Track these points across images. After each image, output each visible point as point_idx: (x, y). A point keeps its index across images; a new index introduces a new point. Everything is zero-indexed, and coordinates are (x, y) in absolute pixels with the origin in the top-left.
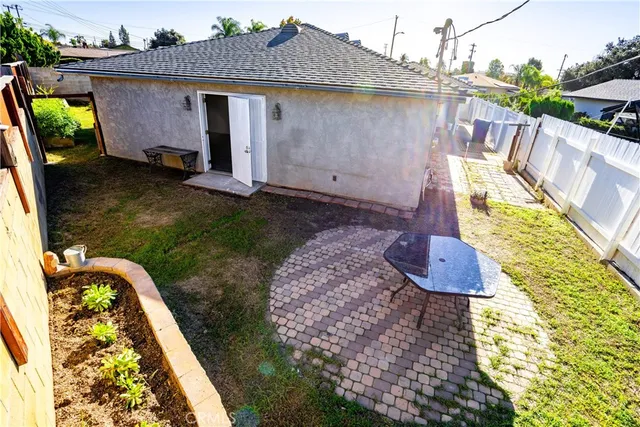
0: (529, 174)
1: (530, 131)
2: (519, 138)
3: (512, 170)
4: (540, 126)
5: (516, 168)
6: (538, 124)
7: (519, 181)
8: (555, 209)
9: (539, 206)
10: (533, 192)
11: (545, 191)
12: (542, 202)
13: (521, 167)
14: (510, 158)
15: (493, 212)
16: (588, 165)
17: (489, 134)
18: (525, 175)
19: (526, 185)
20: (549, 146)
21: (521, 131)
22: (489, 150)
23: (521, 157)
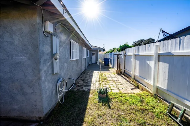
0: (127, 74)
1: (122, 57)
2: (119, 60)
3: (119, 73)
4: (125, 53)
5: (121, 72)
6: (124, 53)
7: (123, 77)
8: (148, 91)
9: (138, 90)
10: (131, 82)
11: (137, 81)
12: (138, 87)
13: (123, 71)
14: (118, 69)
15: (113, 104)
16: (159, 61)
17: (109, 63)
18: (125, 74)
19: (127, 79)
20: (132, 60)
21: (119, 57)
22: (110, 68)
23: (122, 67)
